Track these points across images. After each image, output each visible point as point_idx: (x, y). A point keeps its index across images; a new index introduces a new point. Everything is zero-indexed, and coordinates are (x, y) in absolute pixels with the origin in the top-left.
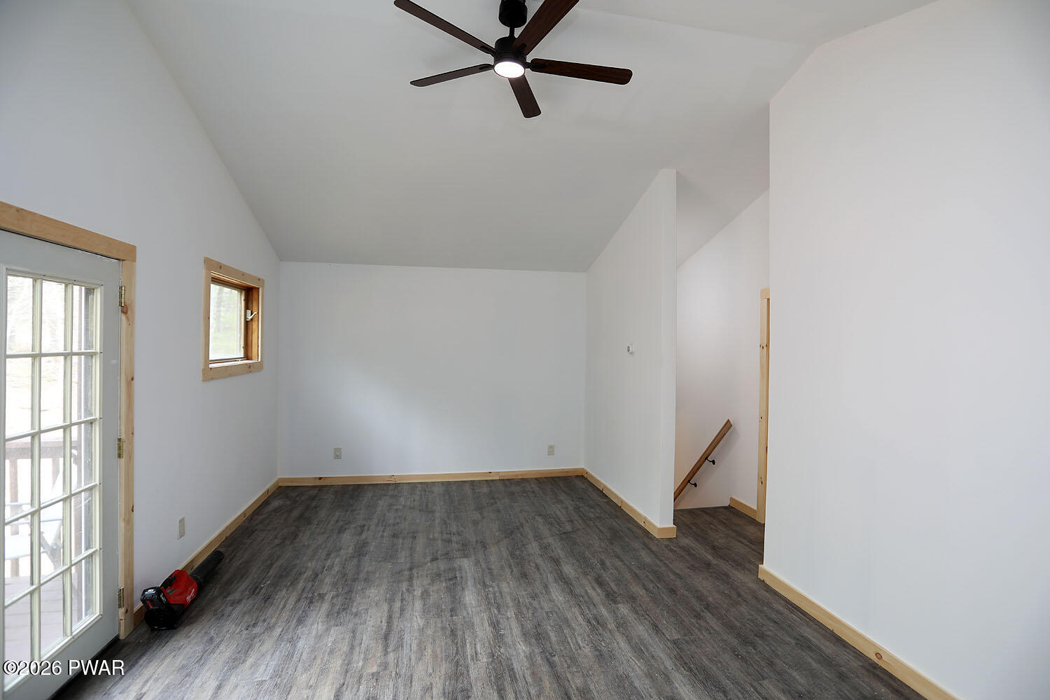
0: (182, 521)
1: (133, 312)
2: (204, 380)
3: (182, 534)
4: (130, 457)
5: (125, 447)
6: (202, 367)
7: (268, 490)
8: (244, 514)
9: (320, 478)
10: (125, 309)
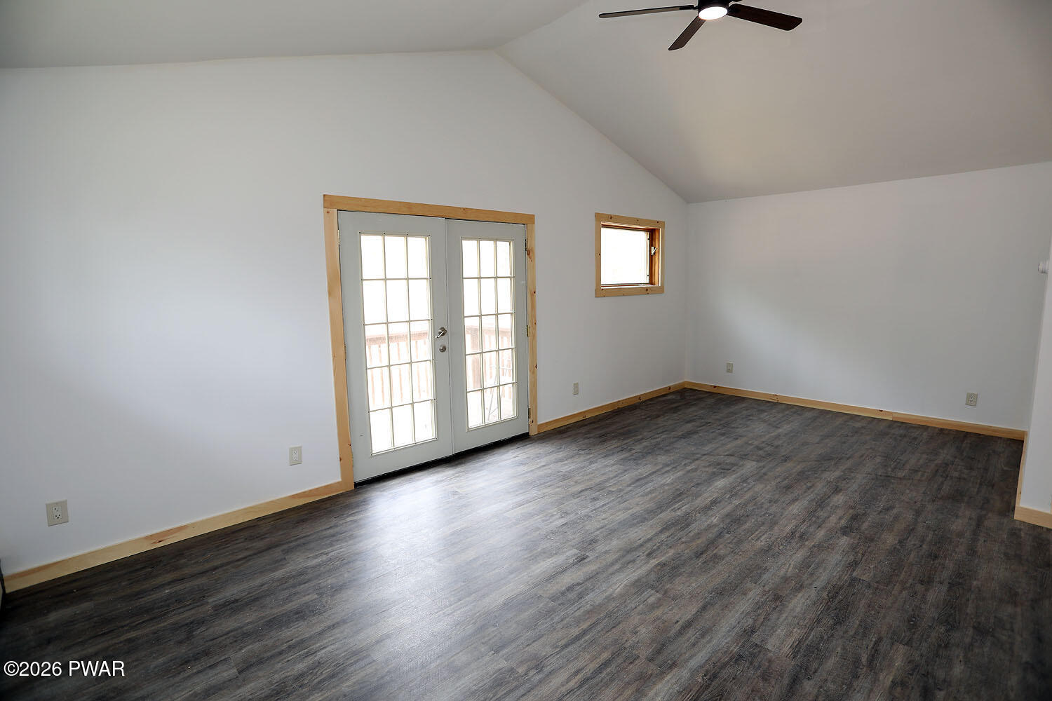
0: (576, 386)
1: (534, 253)
2: (596, 297)
3: (576, 393)
4: (534, 337)
5: (530, 330)
6: (594, 287)
7: (670, 388)
8: (639, 397)
9: (715, 387)
10: (528, 252)
